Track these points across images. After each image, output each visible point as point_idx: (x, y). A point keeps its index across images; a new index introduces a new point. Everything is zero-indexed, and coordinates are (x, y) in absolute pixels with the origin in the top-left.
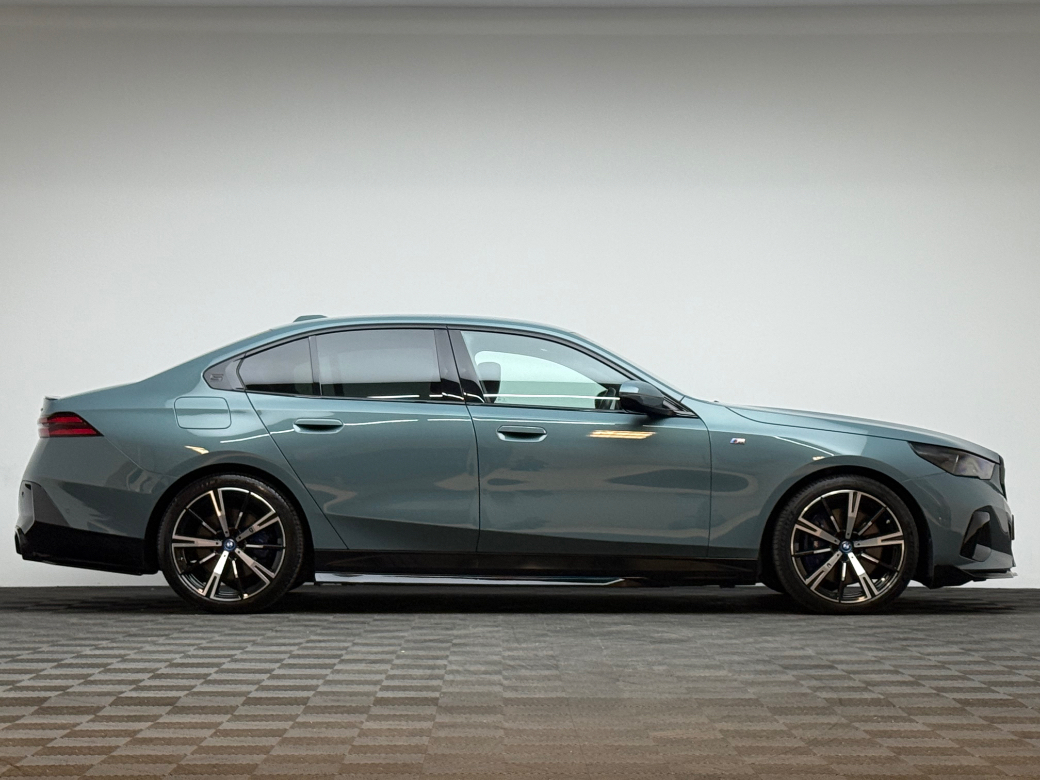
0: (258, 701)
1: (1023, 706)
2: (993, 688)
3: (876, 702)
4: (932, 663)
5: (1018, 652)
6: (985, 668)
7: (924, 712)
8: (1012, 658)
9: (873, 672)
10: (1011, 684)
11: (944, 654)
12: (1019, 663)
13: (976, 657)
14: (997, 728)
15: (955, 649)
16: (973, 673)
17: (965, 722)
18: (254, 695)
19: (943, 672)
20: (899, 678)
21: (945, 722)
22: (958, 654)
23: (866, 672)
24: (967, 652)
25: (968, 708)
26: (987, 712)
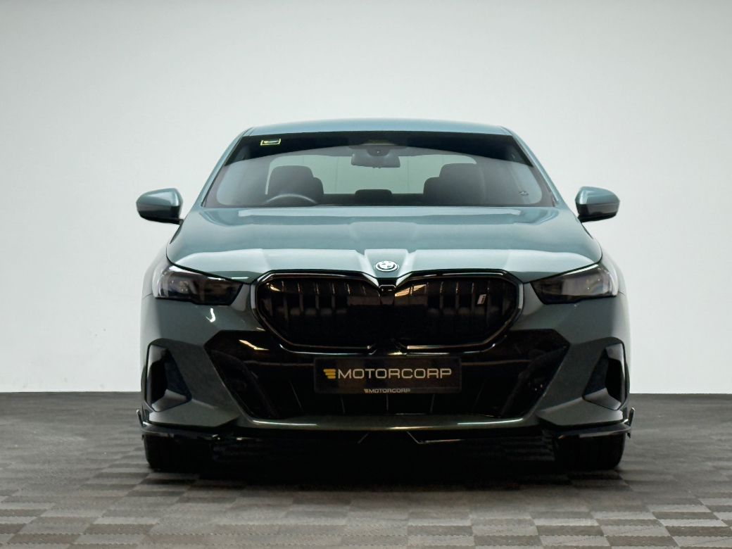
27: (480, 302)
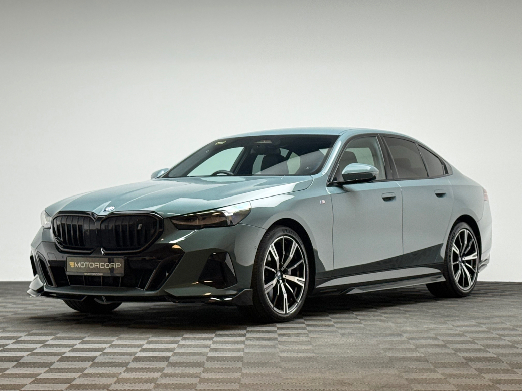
0: (68, 359)
1: (501, 361)
2: (487, 349)
3: (418, 360)
4: (457, 332)
5: (508, 325)
6: (487, 336)
7: (444, 366)
8: (504, 329)
9: (423, 338)
10: (498, 346)
11: (466, 326)
12: (507, 332)
13: (484, 328)
14: (483, 377)
15: (474, 322)
16: (478, 339)
17: (466, 373)
18: (67, 355)
19: (462, 339)
20: (436, 342)
21: (455, 373)
22: (474, 326)
23: (418, 339)
24: (479, 325)
25: (470, 363)
26: (480, 365)
27: (139, 228)
